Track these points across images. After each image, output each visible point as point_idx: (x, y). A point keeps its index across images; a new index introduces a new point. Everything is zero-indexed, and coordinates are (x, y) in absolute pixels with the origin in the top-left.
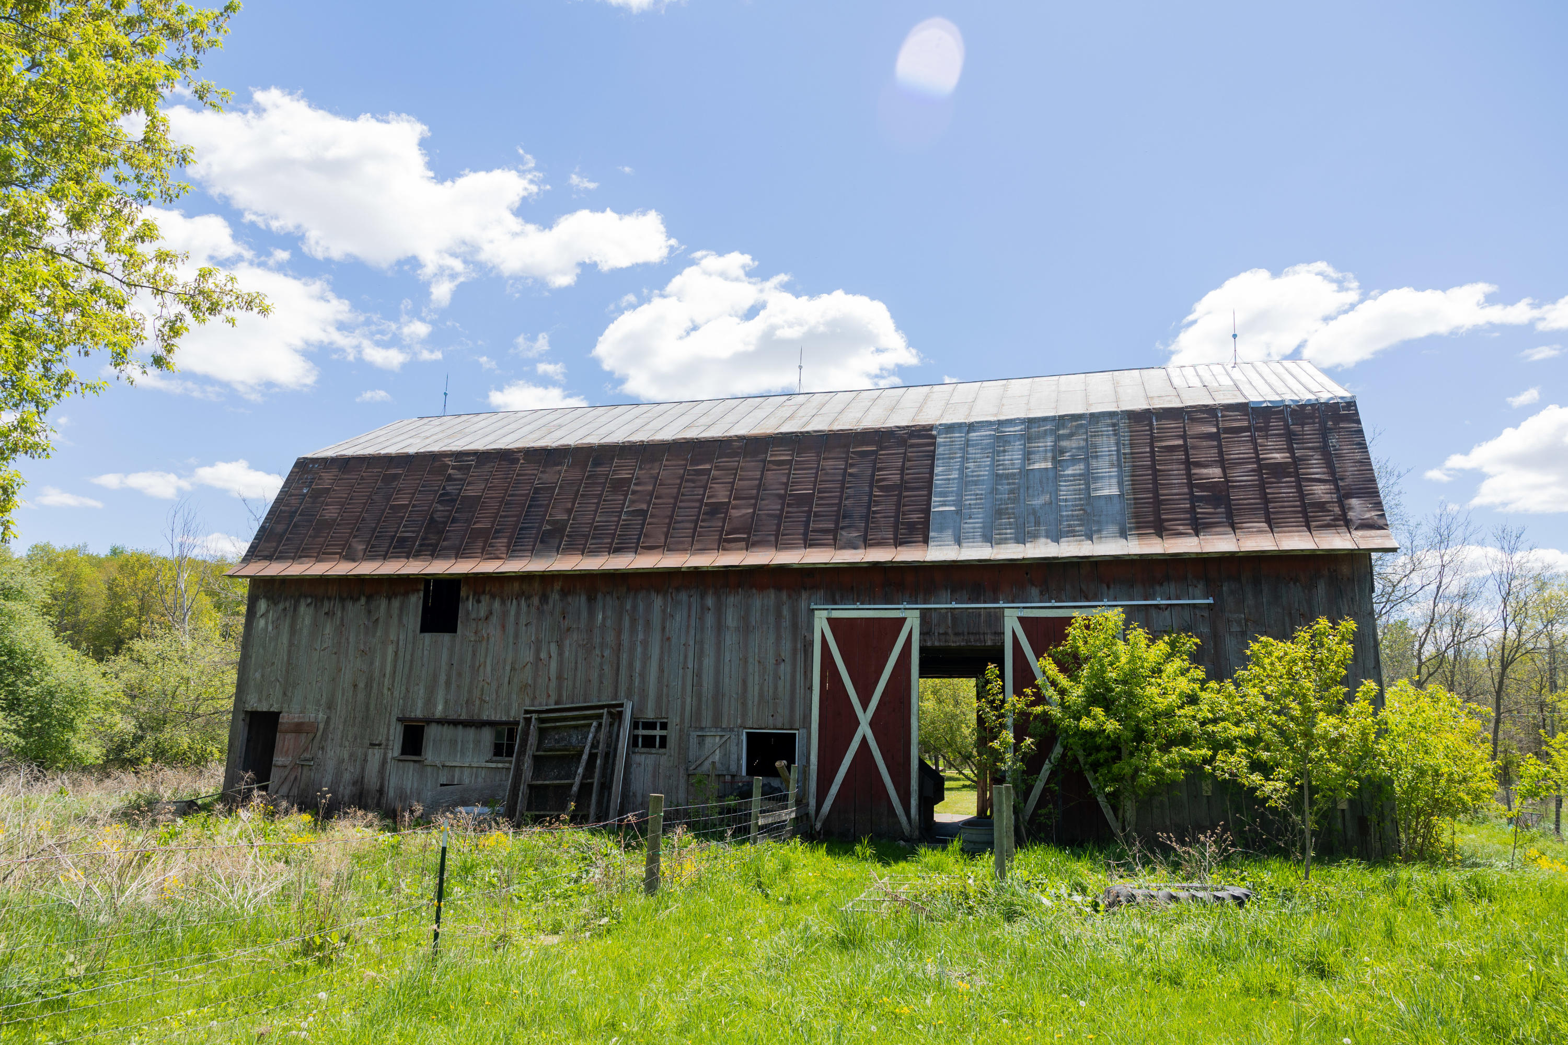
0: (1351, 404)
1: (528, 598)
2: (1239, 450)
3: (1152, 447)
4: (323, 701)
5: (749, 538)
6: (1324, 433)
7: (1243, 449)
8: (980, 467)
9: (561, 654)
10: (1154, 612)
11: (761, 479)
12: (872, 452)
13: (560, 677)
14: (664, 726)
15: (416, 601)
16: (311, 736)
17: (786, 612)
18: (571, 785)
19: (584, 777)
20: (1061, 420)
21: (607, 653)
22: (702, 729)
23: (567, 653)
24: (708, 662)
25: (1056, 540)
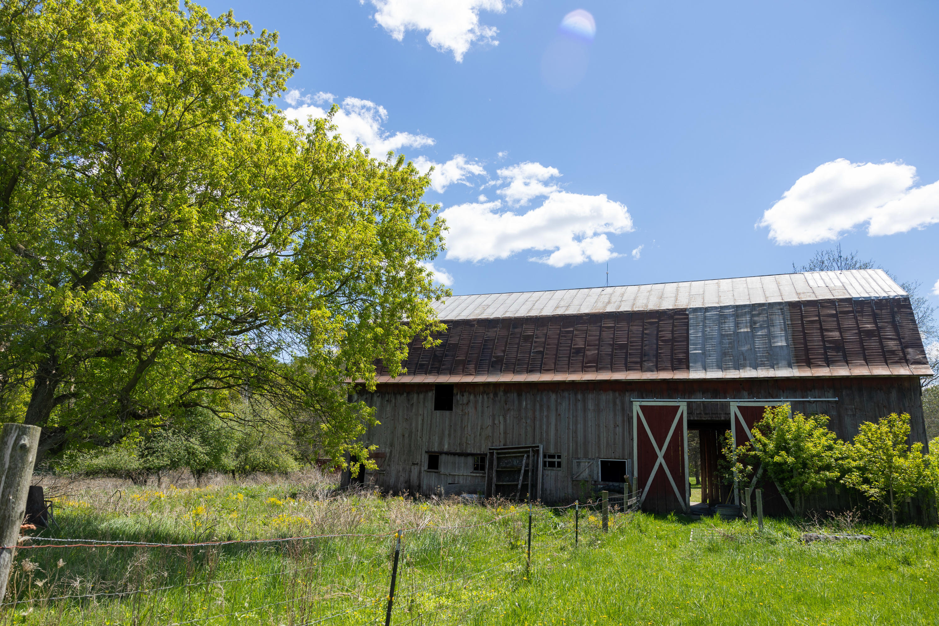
0: (906, 299)
1: (488, 394)
2: (848, 323)
3: (802, 321)
4: (388, 443)
5: (597, 365)
6: (893, 315)
7: (850, 322)
8: (713, 330)
9: (505, 420)
10: (807, 404)
11: (600, 336)
12: (655, 323)
13: (505, 433)
14: (559, 457)
15: (431, 395)
16: (383, 459)
17: (618, 402)
18: (517, 485)
19: (523, 481)
20: (753, 307)
21: (528, 421)
22: (579, 459)
23: (508, 421)
24: (580, 426)
25: (755, 368)
